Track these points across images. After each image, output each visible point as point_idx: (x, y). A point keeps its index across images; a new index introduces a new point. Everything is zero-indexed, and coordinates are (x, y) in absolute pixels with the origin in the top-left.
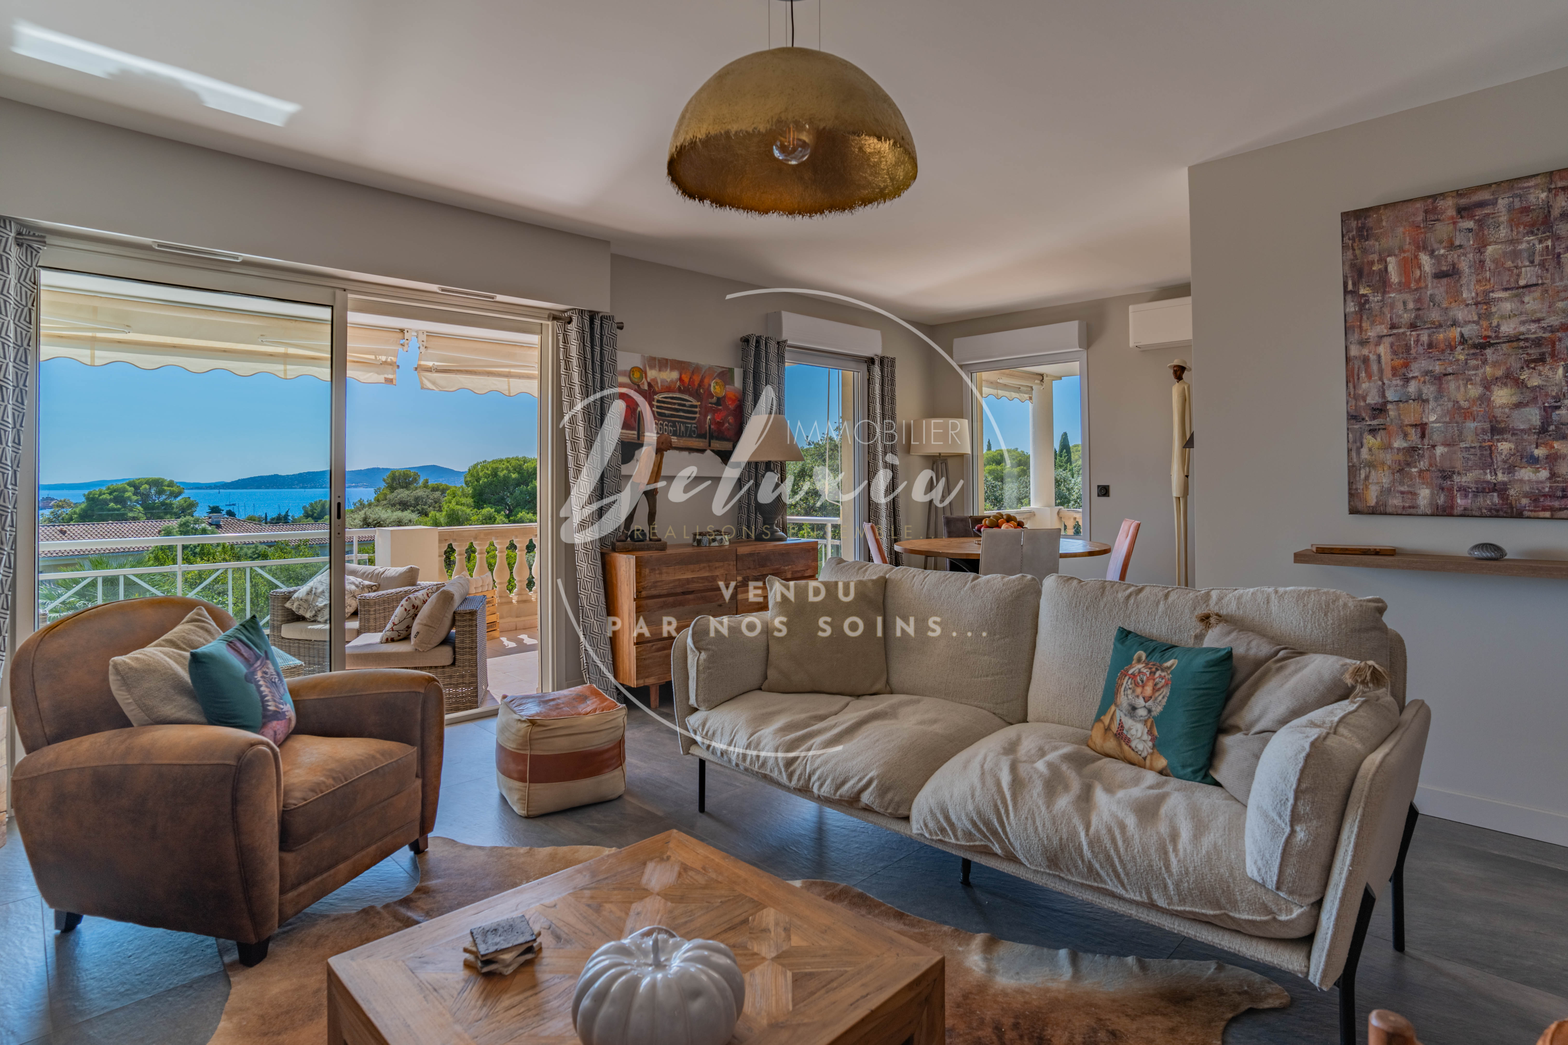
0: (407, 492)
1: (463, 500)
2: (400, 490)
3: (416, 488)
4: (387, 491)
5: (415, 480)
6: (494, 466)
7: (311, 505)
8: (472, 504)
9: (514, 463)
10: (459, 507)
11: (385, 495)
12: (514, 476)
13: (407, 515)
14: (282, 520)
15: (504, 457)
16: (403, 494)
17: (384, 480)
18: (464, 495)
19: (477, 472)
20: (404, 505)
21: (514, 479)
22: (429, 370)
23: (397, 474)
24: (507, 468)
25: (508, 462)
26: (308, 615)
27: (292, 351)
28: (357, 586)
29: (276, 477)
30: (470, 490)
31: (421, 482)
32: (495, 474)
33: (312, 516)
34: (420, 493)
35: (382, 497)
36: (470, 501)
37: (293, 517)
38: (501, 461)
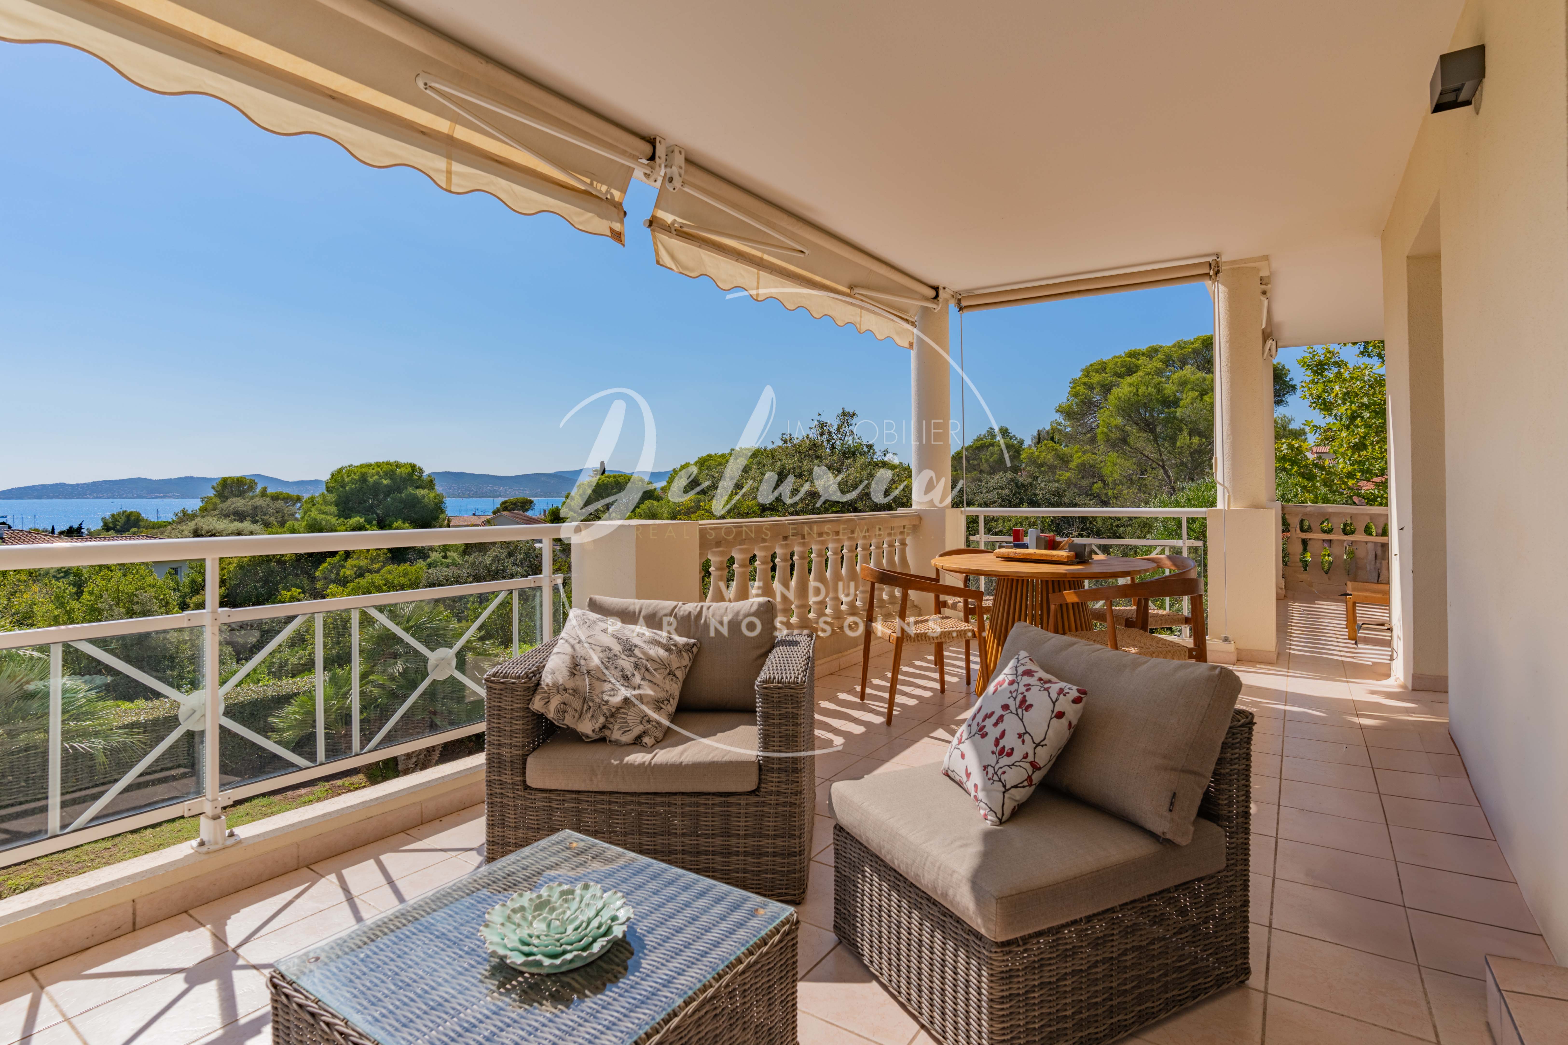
0: (243, 501)
1: (327, 509)
2: (234, 499)
3: (252, 498)
4: (218, 501)
5: (251, 488)
6: (363, 470)
7: (113, 516)
8: (336, 512)
9: (385, 468)
10: (323, 516)
11: (215, 505)
12: (385, 482)
13: (247, 525)
14: (74, 533)
15: (373, 461)
16: (238, 503)
17: (213, 488)
18: (326, 503)
19: (342, 476)
20: (241, 516)
21: (385, 486)
22: (667, 229)
23: (229, 481)
24: (378, 473)
25: (378, 466)
26: (586, 727)
27: (462, 133)
28: (667, 649)
29: (62, 485)
30: (332, 497)
31: (258, 489)
32: (363, 478)
33: (114, 529)
34: (258, 502)
35: (211, 506)
36: (333, 509)
37: (88, 530)
38: (370, 465)
